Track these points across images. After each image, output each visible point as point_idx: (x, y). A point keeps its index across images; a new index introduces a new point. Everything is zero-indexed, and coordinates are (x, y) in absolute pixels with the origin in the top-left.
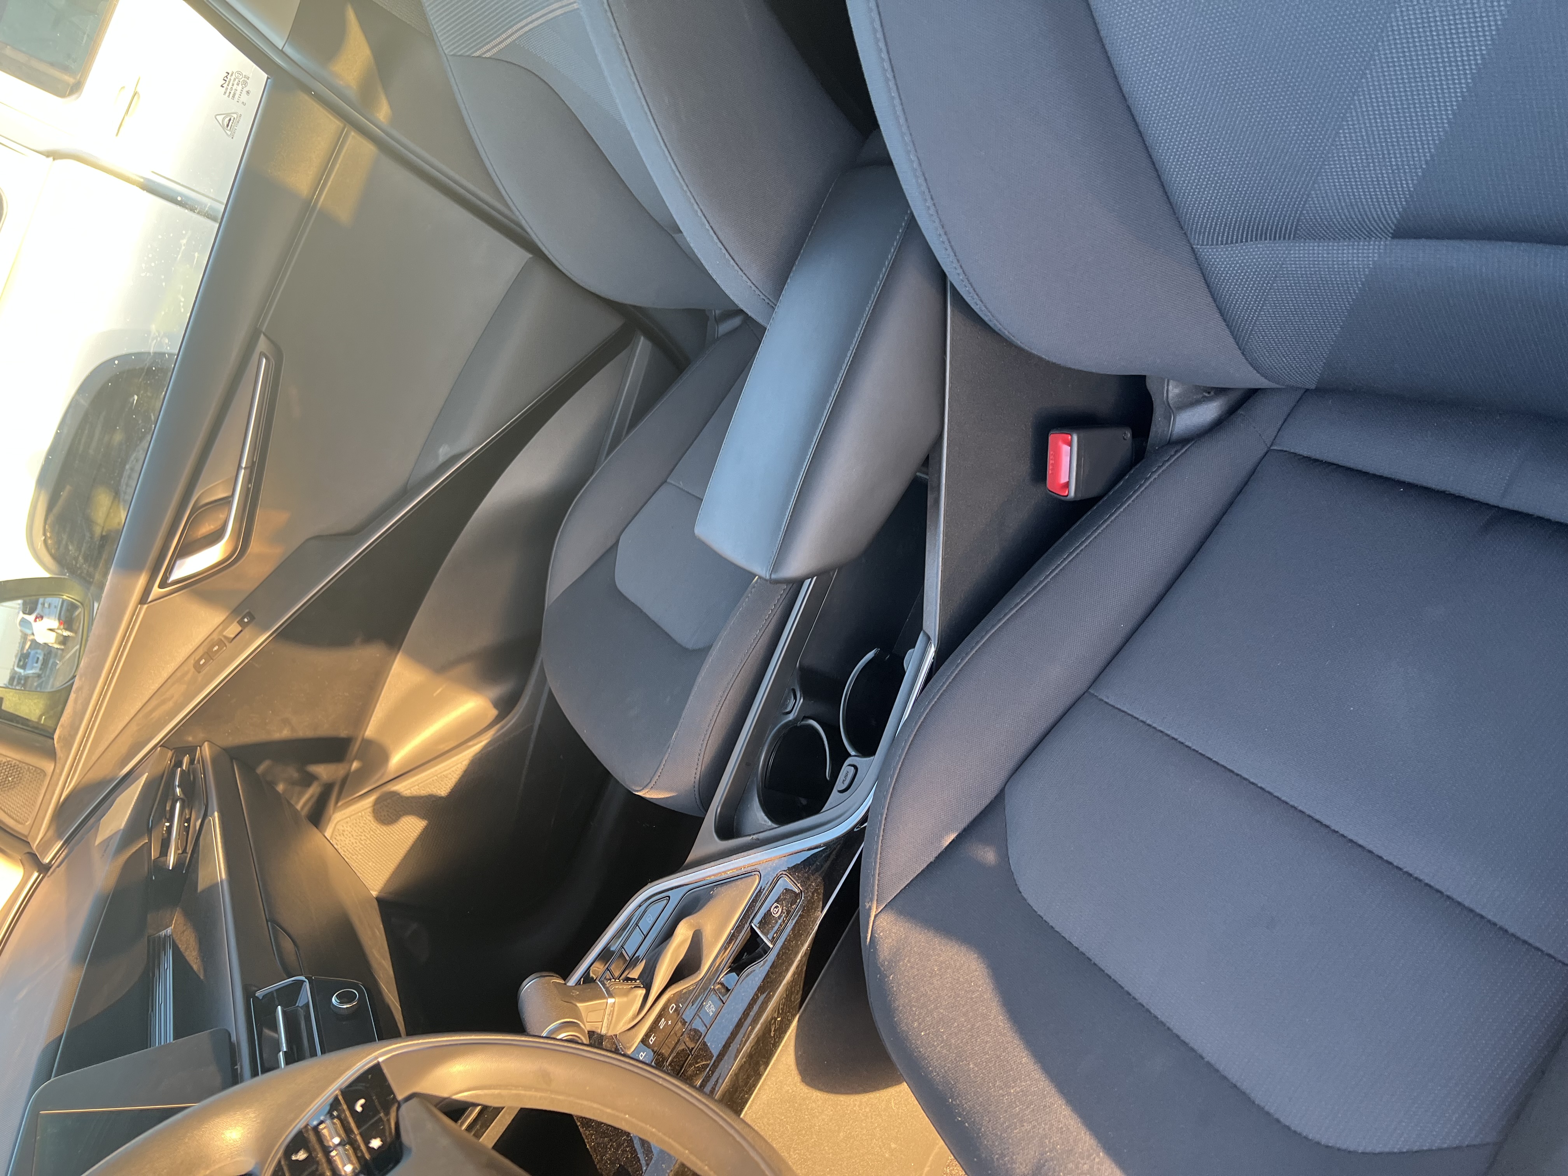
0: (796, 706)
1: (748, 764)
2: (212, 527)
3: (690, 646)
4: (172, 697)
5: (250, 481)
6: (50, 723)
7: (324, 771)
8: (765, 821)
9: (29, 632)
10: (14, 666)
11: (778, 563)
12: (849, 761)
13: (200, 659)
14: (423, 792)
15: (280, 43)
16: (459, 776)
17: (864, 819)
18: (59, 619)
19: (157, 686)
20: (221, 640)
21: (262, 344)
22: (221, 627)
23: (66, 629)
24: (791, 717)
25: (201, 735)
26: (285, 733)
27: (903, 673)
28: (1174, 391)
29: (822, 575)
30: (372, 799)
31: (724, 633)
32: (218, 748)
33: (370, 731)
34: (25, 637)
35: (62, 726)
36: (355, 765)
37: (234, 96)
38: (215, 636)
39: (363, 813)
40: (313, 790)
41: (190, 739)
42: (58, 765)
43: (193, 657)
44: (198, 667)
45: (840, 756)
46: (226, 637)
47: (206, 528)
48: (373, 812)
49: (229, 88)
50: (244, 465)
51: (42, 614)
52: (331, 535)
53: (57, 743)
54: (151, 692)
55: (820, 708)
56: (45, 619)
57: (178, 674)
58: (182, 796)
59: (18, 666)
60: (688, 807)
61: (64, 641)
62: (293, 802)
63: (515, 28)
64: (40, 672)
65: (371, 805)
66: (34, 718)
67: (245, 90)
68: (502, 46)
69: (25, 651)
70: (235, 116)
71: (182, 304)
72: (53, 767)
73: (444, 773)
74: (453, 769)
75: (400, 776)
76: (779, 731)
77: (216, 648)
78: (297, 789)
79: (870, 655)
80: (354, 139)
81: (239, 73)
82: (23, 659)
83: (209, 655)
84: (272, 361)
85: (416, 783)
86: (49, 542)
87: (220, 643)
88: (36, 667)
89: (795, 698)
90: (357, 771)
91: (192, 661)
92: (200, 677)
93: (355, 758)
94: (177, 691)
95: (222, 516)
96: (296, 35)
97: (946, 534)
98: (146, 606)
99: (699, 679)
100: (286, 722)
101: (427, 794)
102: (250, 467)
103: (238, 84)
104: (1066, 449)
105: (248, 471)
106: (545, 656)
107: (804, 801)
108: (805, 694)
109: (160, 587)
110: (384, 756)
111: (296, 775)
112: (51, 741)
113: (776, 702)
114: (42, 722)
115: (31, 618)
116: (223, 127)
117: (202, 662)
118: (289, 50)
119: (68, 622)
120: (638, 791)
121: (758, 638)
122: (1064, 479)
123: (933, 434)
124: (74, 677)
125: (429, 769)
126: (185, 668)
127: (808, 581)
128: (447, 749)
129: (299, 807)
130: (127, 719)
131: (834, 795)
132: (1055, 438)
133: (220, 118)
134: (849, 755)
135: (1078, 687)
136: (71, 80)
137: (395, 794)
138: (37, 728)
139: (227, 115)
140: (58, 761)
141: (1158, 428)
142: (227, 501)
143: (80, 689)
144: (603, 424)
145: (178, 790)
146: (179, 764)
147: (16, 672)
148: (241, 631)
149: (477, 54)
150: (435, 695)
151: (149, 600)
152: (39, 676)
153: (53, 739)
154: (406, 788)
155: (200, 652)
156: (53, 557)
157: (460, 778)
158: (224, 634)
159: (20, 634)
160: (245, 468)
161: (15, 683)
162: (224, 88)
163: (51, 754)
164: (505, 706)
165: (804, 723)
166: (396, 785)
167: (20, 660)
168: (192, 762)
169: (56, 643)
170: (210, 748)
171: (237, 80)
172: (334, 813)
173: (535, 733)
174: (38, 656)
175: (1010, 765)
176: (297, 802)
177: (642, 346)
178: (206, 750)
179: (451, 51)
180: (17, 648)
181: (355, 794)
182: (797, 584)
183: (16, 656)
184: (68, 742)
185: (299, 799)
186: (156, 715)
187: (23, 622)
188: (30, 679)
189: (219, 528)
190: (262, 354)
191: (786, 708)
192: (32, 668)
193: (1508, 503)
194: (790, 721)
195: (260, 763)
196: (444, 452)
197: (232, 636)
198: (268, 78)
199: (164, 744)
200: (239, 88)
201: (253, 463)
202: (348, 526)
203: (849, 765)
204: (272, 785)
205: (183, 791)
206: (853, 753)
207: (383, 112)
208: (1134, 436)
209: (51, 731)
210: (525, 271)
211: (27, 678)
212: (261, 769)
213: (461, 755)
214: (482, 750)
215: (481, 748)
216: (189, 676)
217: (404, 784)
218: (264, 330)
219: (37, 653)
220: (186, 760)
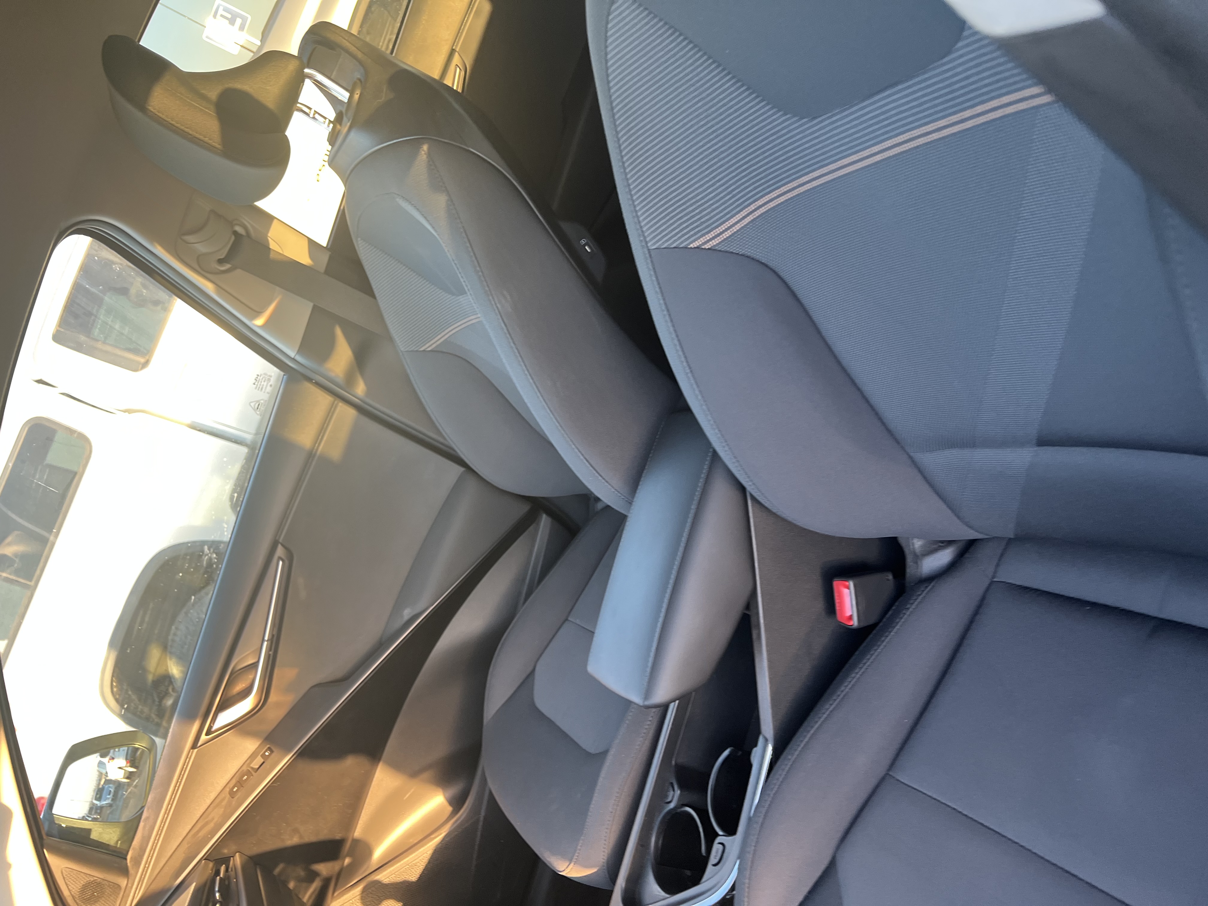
0: (675, 796)
1: (642, 846)
2: (244, 685)
3: (592, 750)
4: (213, 819)
5: (270, 650)
6: (125, 847)
7: (323, 868)
8: (660, 892)
9: (104, 772)
10: (92, 799)
11: (648, 692)
12: (719, 839)
13: (234, 787)
14: (399, 879)
15: (292, 354)
16: (426, 863)
17: (733, 888)
18: (126, 759)
19: (202, 811)
20: (249, 771)
21: (280, 551)
22: (248, 762)
23: (131, 766)
24: (672, 805)
25: (233, 848)
26: (295, 840)
27: (750, 766)
28: (918, 544)
29: (684, 699)
30: (359, 889)
31: (617, 741)
32: (246, 857)
33: (358, 832)
34: (101, 774)
35: (133, 849)
36: (347, 861)
37: (262, 389)
38: (245, 768)
39: (353, 900)
40: (316, 885)
41: (226, 851)
42: (130, 880)
43: (228, 785)
44: (232, 794)
45: (711, 836)
46: (252, 768)
47: (239, 687)
48: (362, 899)
49: (259, 384)
50: (266, 638)
51: (114, 757)
52: (327, 683)
53: (130, 862)
54: (198, 816)
55: (693, 797)
56: (115, 760)
57: (217, 801)
58: (220, 900)
59: (96, 799)
60: (601, 883)
61: (130, 776)
62: (300, 896)
63: (447, 331)
64: (112, 802)
65: (358, 893)
66: (112, 843)
67: (270, 384)
68: (438, 343)
69: (101, 786)
70: (262, 401)
71: (225, 529)
72: (126, 882)
73: (414, 862)
74: (420, 858)
75: (380, 868)
76: (664, 817)
77: (245, 777)
78: (304, 885)
79: (726, 753)
80: (342, 407)
81: (265, 374)
82: (99, 793)
83: (240, 783)
84: (287, 562)
85: (393, 872)
86: (115, 689)
87: (248, 773)
88: (109, 798)
89: (674, 790)
90: (350, 865)
91: (227, 789)
92: (234, 802)
93: (348, 855)
94: (217, 814)
95: (251, 677)
96: (303, 349)
97: (770, 661)
98: (196, 750)
99: (601, 779)
100: (296, 831)
101: (401, 881)
102: (271, 640)
103: (264, 381)
104: (846, 591)
105: (269, 642)
106: (485, 762)
107: (688, 873)
108: (681, 787)
109: (207, 734)
110: (368, 851)
111: (302, 873)
112: (125, 861)
113: (659, 795)
114: (118, 846)
115: (105, 760)
116: (254, 410)
117: (235, 790)
118: (299, 358)
119: (133, 759)
120: (561, 872)
121: (641, 744)
122: (848, 613)
123: (750, 587)
124: (143, 807)
125: (402, 860)
126: (222, 795)
127: (672, 705)
128: (416, 841)
129: (305, 900)
130: (181, 839)
131: (710, 869)
132: (837, 584)
133: (252, 404)
134: (717, 835)
135: (881, 771)
136: (142, 360)
137: (378, 882)
138: (115, 851)
139: (257, 401)
140: (130, 877)
141: (911, 570)
142: (255, 665)
143: (147, 818)
144: (520, 580)
145: (217, 895)
146: (217, 873)
147: (93, 804)
148: (264, 763)
149: (422, 349)
150: (405, 798)
151: (199, 745)
152: (110, 805)
153: (126, 859)
154: (386, 877)
155: (234, 781)
156: (117, 700)
157: (426, 866)
158: (252, 765)
159: (97, 773)
160: (267, 641)
161: (93, 813)
162: (255, 386)
163: (124, 871)
164: (457, 803)
165: (683, 809)
166: (379, 875)
167: (97, 794)
168: (227, 870)
169: (124, 778)
170: (240, 857)
171: (264, 379)
172: (331, 902)
173: (481, 824)
174: (110, 789)
175: (839, 835)
176: (304, 897)
177: (545, 521)
178: (237, 860)
179: (405, 349)
180: (95, 785)
181: (347, 884)
182: (664, 707)
183: (94, 791)
184: (137, 862)
185: (305, 893)
186: (201, 834)
187: (101, 764)
188: (104, 810)
189: (248, 686)
190: (280, 558)
191: (667, 798)
192: (106, 799)
193: (1165, 614)
194: (671, 810)
195: (276, 866)
196: (407, 613)
197: (257, 767)
198: (284, 375)
199: (207, 858)
200: (265, 384)
201: (273, 636)
202: (339, 674)
203: (720, 843)
204: (285, 883)
205: (221, 895)
206: (721, 833)
207: (360, 389)
208: (895, 577)
209: (125, 852)
210: (460, 480)
211: (101, 808)
212: (277, 871)
213: (426, 847)
214: (442, 841)
215: (441, 839)
216: (227, 799)
217: (385, 873)
218: (281, 541)
219: (109, 787)
220: (223, 868)
